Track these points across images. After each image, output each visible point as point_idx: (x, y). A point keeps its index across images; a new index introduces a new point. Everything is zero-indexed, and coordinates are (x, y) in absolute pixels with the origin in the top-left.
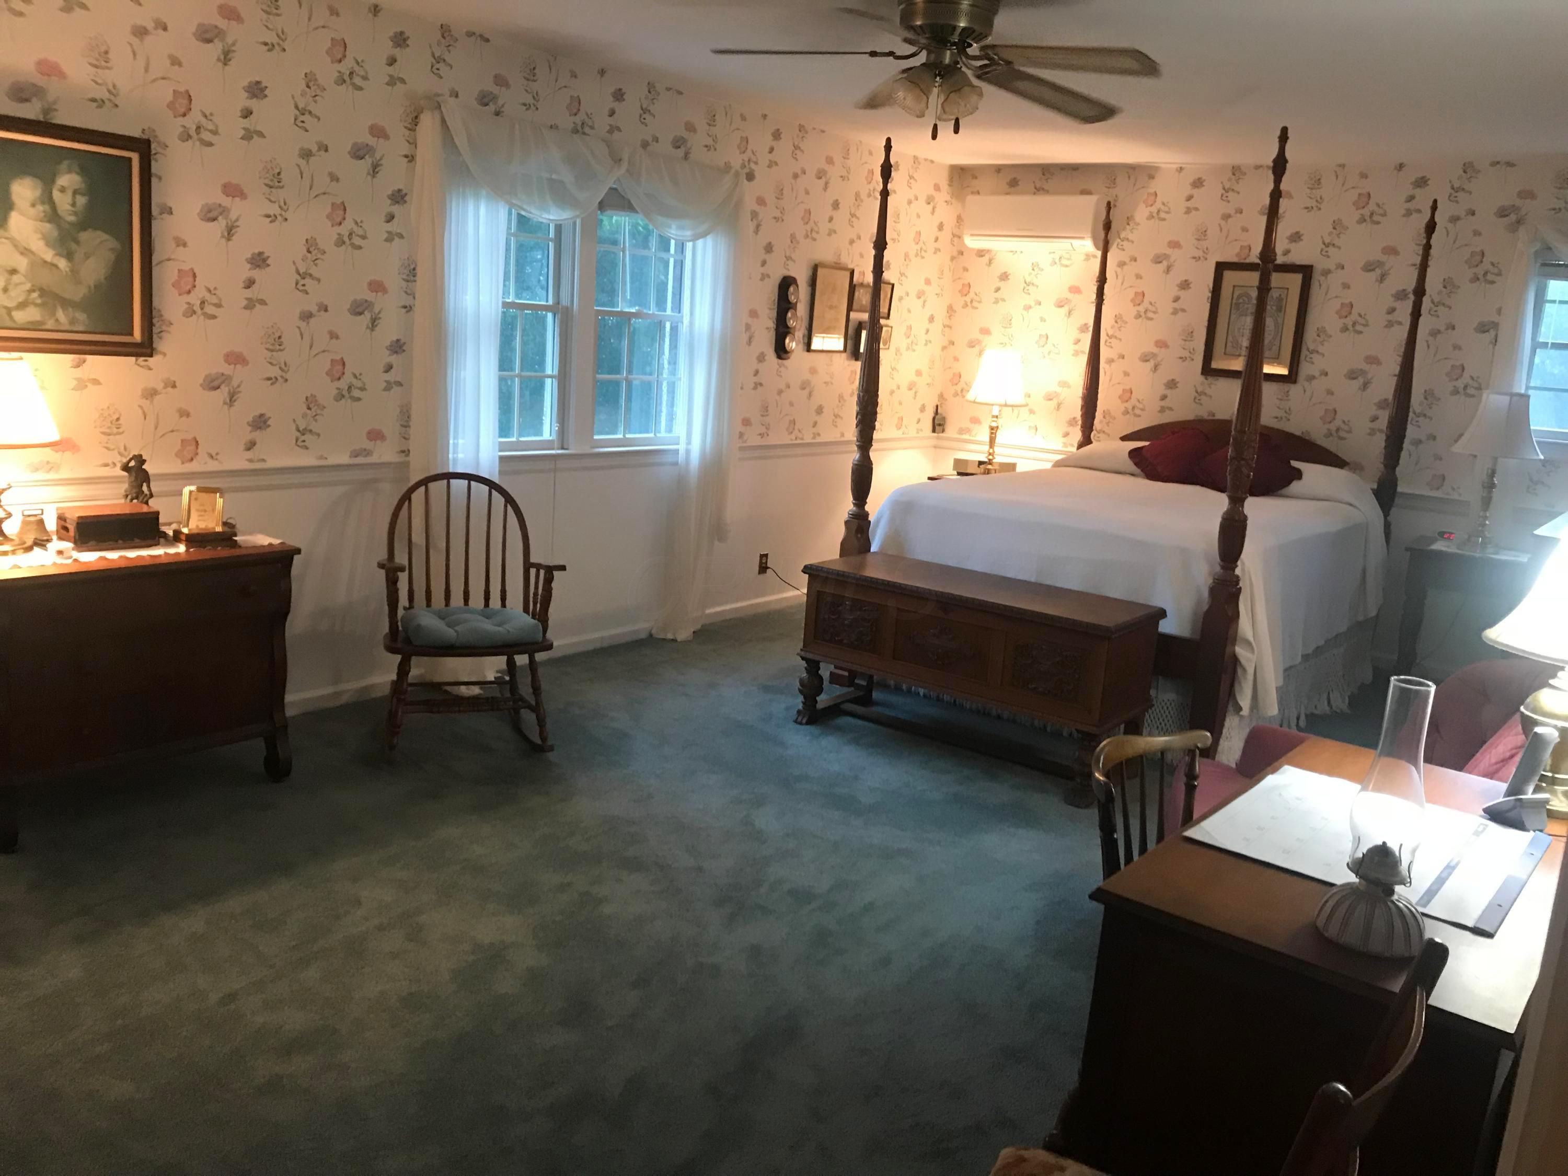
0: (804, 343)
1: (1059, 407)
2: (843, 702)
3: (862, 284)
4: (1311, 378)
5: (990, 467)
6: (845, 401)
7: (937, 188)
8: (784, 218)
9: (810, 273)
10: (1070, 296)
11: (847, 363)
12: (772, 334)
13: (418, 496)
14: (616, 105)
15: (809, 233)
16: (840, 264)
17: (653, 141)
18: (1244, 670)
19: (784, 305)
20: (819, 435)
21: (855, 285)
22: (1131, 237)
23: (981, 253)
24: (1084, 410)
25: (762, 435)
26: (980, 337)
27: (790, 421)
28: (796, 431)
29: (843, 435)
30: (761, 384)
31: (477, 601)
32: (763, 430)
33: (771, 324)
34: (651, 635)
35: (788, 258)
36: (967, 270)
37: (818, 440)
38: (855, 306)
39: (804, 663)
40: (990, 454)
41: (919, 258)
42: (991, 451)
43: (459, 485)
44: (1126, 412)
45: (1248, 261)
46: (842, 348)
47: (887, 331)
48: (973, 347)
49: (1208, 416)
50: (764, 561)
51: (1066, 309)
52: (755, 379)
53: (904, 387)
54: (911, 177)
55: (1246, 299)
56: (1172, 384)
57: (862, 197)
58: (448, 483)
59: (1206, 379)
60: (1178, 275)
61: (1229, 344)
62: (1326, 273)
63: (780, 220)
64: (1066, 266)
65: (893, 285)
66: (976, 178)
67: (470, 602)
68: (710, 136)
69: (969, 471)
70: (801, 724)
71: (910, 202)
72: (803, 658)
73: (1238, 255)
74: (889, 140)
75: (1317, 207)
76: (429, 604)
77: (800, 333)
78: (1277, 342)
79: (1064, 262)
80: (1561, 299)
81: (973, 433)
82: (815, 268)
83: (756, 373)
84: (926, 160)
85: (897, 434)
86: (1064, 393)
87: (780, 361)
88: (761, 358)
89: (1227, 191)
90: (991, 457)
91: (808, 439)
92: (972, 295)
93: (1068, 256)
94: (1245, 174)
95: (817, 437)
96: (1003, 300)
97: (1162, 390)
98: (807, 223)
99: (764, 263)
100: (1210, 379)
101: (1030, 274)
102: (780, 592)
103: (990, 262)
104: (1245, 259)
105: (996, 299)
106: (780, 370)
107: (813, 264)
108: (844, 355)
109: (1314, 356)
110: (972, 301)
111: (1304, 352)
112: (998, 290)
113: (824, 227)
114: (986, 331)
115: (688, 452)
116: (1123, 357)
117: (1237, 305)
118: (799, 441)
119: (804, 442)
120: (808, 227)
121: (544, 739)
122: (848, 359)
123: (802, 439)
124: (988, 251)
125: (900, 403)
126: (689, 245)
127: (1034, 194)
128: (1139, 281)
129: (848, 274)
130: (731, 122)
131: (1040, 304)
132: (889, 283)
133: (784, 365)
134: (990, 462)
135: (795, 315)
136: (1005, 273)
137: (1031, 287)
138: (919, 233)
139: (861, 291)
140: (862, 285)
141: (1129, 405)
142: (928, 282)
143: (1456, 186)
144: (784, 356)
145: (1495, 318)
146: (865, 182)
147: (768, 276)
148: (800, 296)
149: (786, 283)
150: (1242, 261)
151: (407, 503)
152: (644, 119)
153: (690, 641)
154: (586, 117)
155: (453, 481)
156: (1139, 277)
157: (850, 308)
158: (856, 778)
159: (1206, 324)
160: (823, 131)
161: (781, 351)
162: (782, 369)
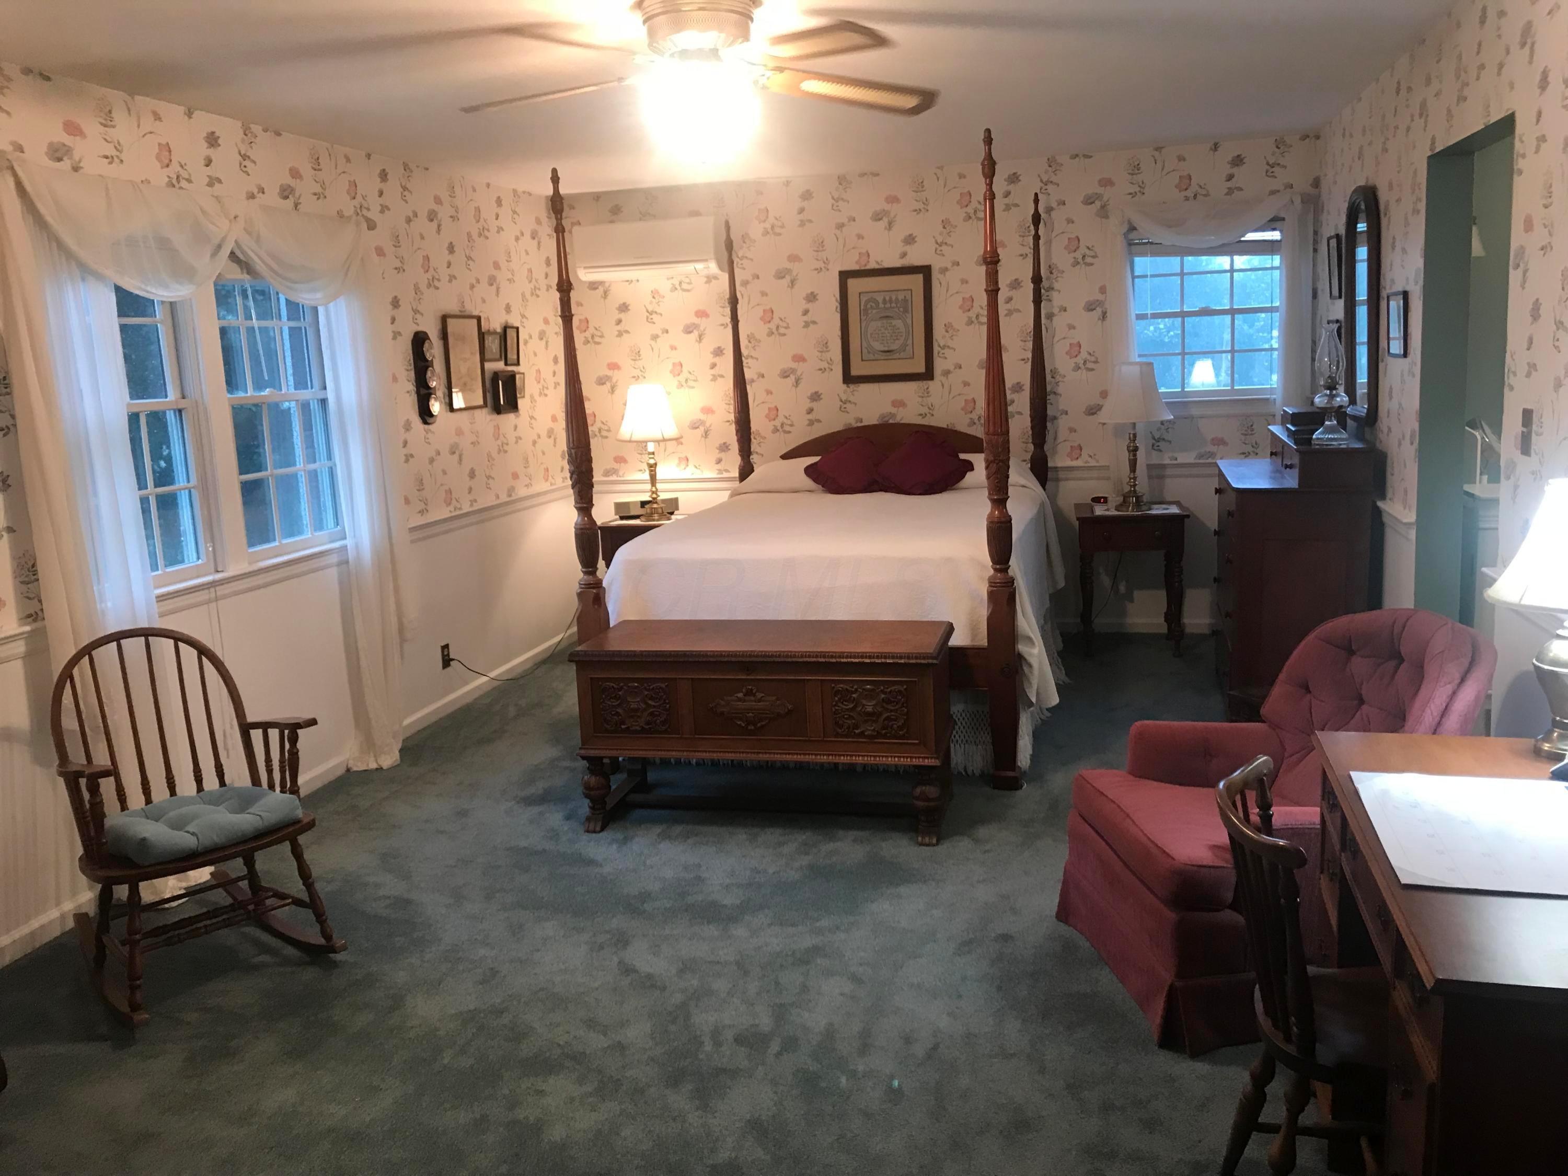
0: (445, 403)
1: (706, 434)
2: (626, 795)
3: (489, 330)
4: (947, 373)
5: (655, 506)
6: (494, 460)
7: (538, 221)
8: (405, 268)
9: (439, 326)
10: (697, 321)
11: (489, 417)
12: (414, 397)
13: (82, 672)
14: (211, 152)
15: (431, 282)
16: (465, 311)
17: (259, 193)
18: (1030, 666)
19: (421, 365)
20: (475, 501)
21: (483, 333)
22: (749, 255)
23: (593, 286)
24: (739, 434)
25: (421, 512)
26: (609, 373)
27: (446, 491)
28: (454, 501)
29: (498, 497)
30: (412, 456)
31: (186, 786)
32: (422, 506)
33: (411, 387)
34: (348, 770)
35: (416, 311)
36: (582, 305)
37: (476, 507)
38: (487, 356)
39: (585, 763)
40: (653, 492)
41: (534, 297)
42: (654, 489)
43: (133, 647)
44: (776, 430)
45: (868, 267)
46: (481, 402)
47: (520, 378)
48: (603, 384)
49: (856, 423)
50: (446, 653)
51: (695, 334)
52: (405, 451)
53: (544, 434)
54: (515, 212)
55: (873, 305)
56: (816, 397)
57: (473, 238)
58: (119, 647)
59: (848, 387)
60: (803, 289)
61: (865, 351)
62: (944, 270)
63: (401, 270)
64: (688, 291)
65: (517, 329)
66: (574, 208)
67: (178, 789)
68: (317, 182)
69: (632, 513)
70: (594, 832)
71: (517, 239)
72: (584, 758)
73: (857, 262)
74: (554, 171)
75: (924, 208)
76: (124, 807)
77: (440, 393)
78: (910, 342)
79: (685, 286)
80: (1152, 273)
81: (621, 473)
82: (444, 319)
83: (405, 444)
84: (524, 192)
85: (545, 486)
86: (710, 420)
87: (426, 426)
88: (408, 427)
89: (837, 201)
90: (654, 496)
91: (466, 508)
92: (591, 330)
93: (687, 280)
94: (851, 182)
95: (474, 504)
96: (627, 332)
97: (808, 404)
98: (427, 271)
99: (393, 320)
100: (852, 386)
101: (651, 303)
102: (466, 683)
103: (606, 294)
104: (866, 265)
105: (619, 331)
106: (427, 436)
107: (440, 314)
108: (485, 411)
109: (946, 351)
110: (593, 337)
111: (936, 349)
112: (619, 322)
113: (444, 273)
114: (614, 366)
115: (357, 547)
116: (763, 376)
117: (866, 310)
118: (458, 513)
119: (462, 512)
120: (429, 275)
121: (328, 938)
122: (489, 414)
123: (460, 509)
124: (602, 283)
125: (544, 453)
126: (321, 310)
127: (640, 220)
128: (765, 298)
129: (475, 321)
130: (336, 166)
131: (667, 332)
132: (513, 327)
133: (430, 430)
134: (654, 501)
135: (433, 372)
136: (624, 304)
137: (654, 316)
138: (530, 271)
139: (490, 338)
140: (489, 332)
141: (777, 423)
142: (546, 321)
143: (1044, 180)
144: (430, 420)
145: (1101, 297)
146: (474, 221)
147: (399, 334)
148: (434, 351)
149: (419, 340)
150: (863, 268)
151: (68, 684)
152: (245, 167)
153: (398, 765)
154: (180, 169)
155: (124, 642)
156: (764, 294)
157: (483, 360)
158: (699, 879)
159: (840, 333)
160: (427, 169)
161: (425, 414)
162: (430, 435)
